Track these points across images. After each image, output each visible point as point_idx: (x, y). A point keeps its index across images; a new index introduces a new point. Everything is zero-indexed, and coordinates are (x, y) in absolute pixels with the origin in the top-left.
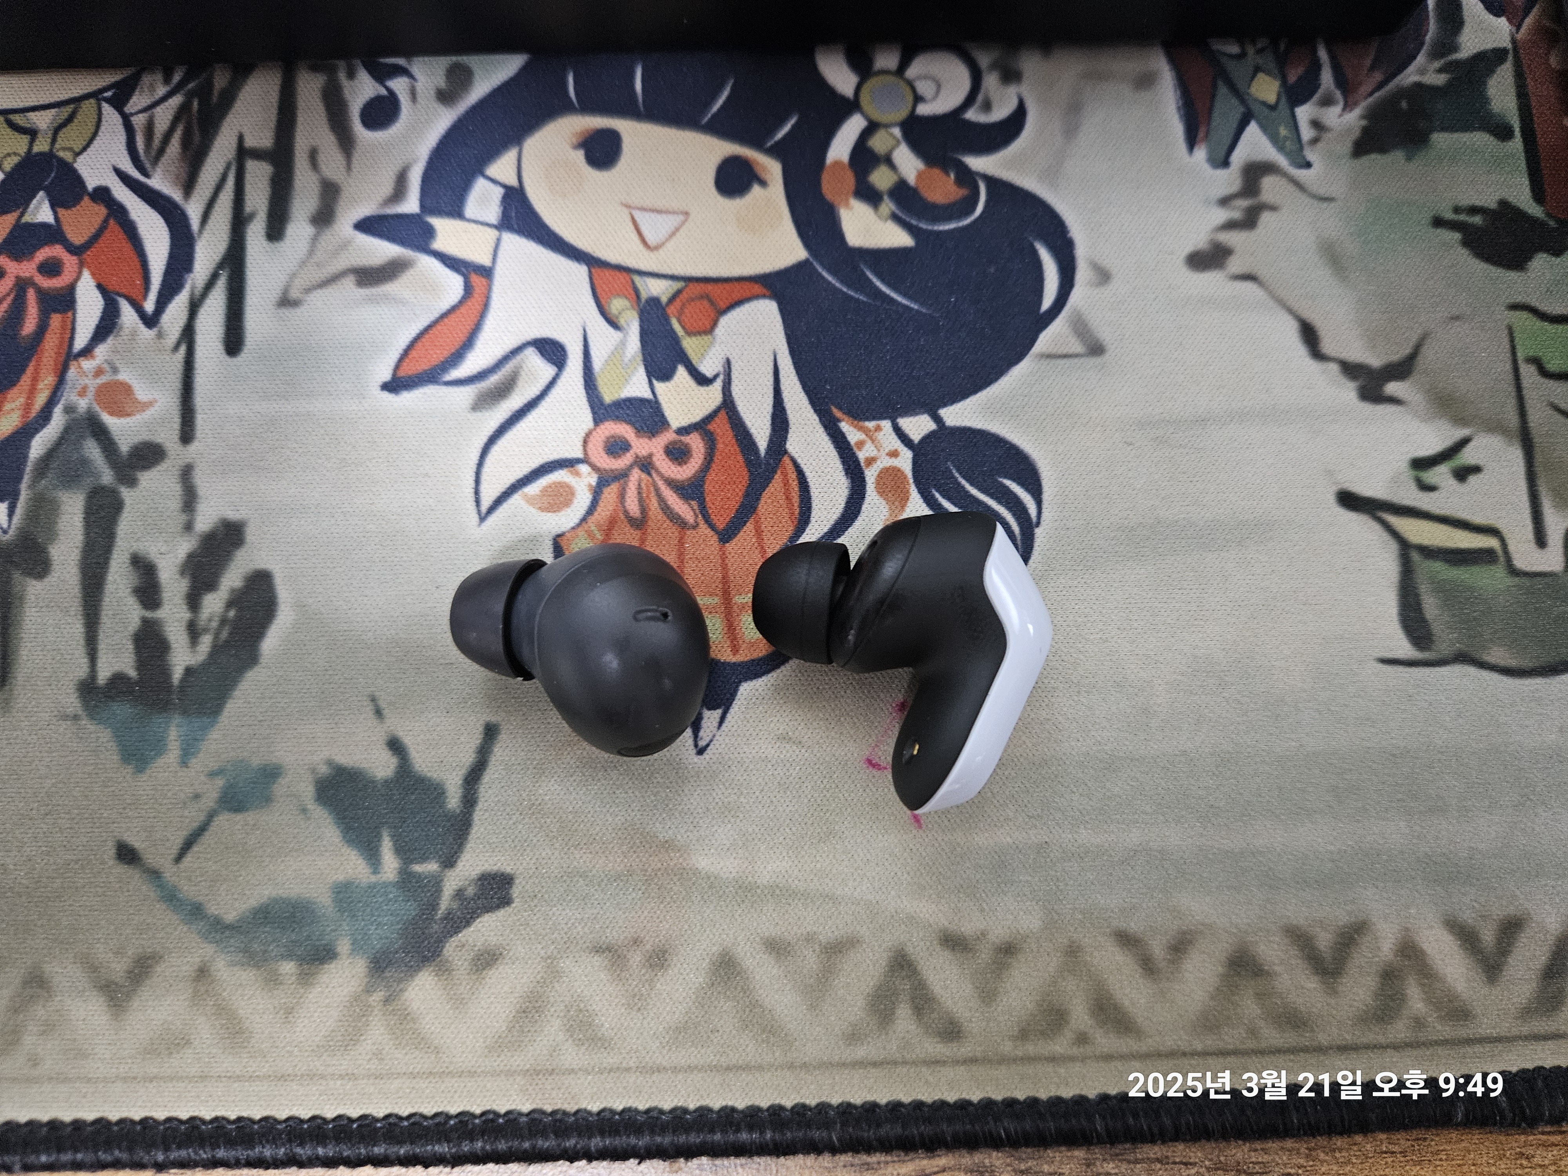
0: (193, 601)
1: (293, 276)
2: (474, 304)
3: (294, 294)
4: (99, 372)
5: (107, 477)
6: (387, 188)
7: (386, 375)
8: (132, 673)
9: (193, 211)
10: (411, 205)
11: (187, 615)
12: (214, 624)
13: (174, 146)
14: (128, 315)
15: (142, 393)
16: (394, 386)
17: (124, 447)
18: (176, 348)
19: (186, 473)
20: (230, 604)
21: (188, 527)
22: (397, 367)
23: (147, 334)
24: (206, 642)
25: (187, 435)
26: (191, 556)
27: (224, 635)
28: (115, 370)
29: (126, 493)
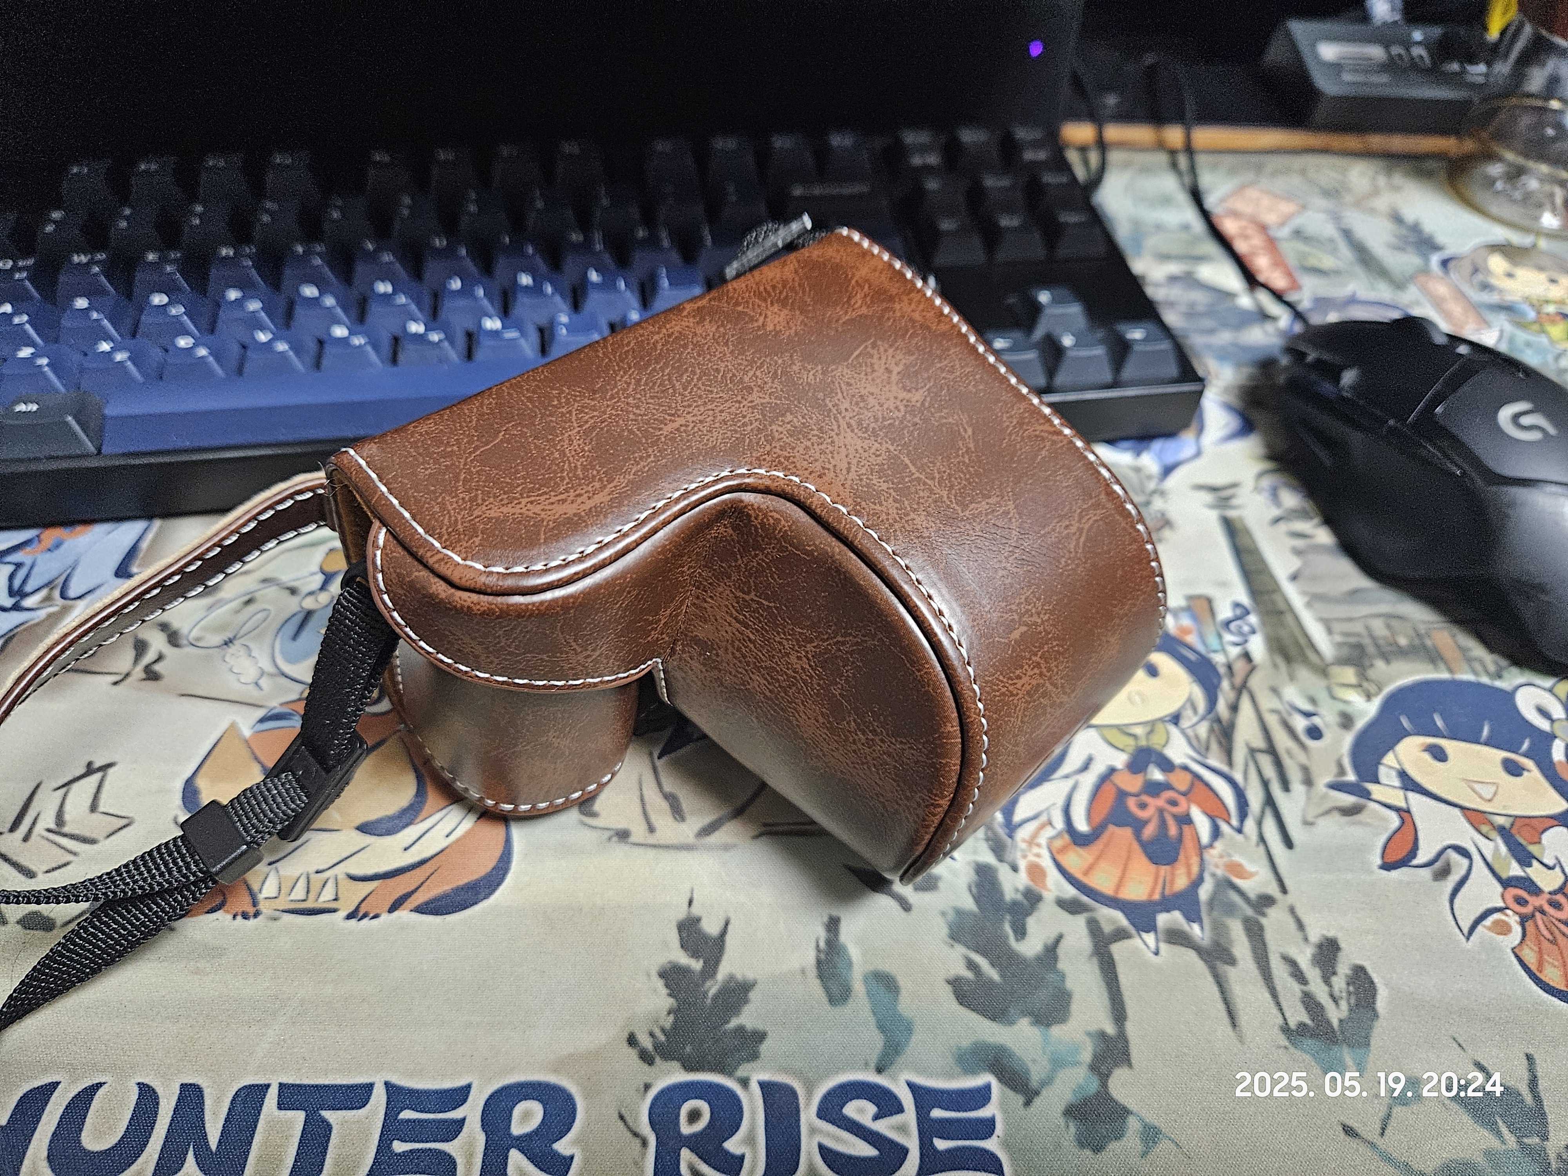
0: (1327, 981)
1: (1304, 810)
2: (1408, 827)
3: (1310, 819)
4: (1221, 856)
5: (1249, 912)
6: (1334, 769)
7: (1379, 862)
8: (1308, 1022)
9: (1238, 777)
10: (1351, 777)
11: (1326, 989)
12: (1344, 994)
13: (1214, 746)
14: (1224, 827)
15: (1249, 867)
16: (1387, 866)
17: (1252, 895)
18: (1258, 845)
19: (1292, 910)
20: (1348, 984)
21: (1306, 939)
22: (1383, 857)
23: (1239, 837)
24: (1344, 1004)
25: (1284, 890)
26: (1314, 956)
27: (1353, 1001)
28: (1229, 855)
29: (1264, 921)
